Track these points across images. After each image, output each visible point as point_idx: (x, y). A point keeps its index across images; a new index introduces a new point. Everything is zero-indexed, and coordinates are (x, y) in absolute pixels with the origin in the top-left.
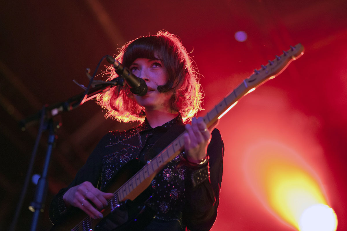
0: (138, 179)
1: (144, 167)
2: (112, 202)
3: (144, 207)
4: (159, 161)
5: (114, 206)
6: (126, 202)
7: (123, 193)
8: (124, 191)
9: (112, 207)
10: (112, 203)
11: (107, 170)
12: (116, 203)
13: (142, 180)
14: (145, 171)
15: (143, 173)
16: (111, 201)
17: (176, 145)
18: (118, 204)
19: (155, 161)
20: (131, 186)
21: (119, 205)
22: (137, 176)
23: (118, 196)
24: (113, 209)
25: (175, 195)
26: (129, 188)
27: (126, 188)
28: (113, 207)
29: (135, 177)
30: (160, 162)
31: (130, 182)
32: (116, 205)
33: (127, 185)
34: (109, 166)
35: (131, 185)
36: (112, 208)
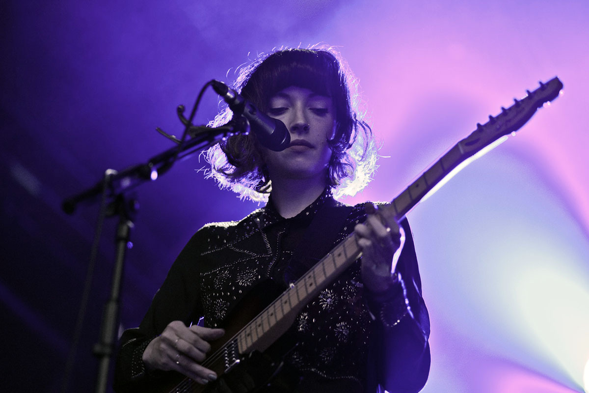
0: (272, 315)
1: (284, 293)
2: (226, 355)
3: (282, 364)
4: (308, 284)
5: (231, 362)
6: (251, 355)
7: (246, 339)
8: (248, 335)
9: (227, 363)
10: (226, 357)
11: (218, 302)
12: (234, 357)
13: (280, 316)
14: (284, 301)
15: (282, 304)
16: (226, 353)
17: (339, 255)
18: (237, 359)
19: (301, 283)
20: (261, 328)
21: (238, 361)
22: (271, 310)
23: (237, 344)
24: (230, 368)
25: (344, 333)
26: (257, 332)
27: (251, 331)
28: (229, 364)
29: (266, 312)
30: (311, 285)
31: (259, 320)
32: (234, 361)
33: (253, 325)
34: (220, 294)
35: (259, 326)
36: (227, 365)
